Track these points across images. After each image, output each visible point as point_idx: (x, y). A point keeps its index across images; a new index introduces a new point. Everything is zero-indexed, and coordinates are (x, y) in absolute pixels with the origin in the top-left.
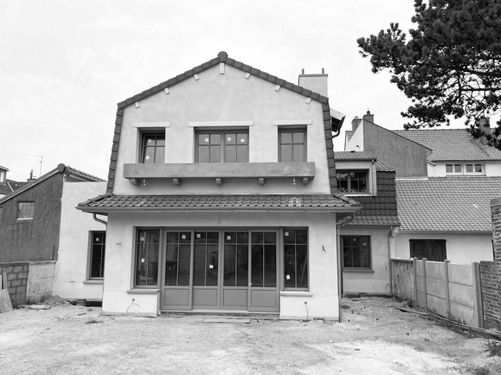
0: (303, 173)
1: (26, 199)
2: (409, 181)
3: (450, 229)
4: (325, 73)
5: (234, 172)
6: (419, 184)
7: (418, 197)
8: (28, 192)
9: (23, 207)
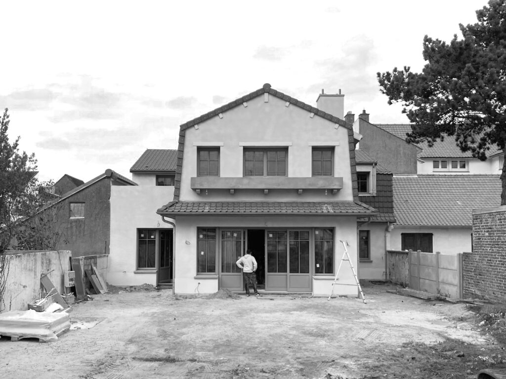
0: (333, 186)
1: (78, 201)
2: (400, 178)
3: (437, 224)
4: (342, 94)
5: (279, 185)
6: (410, 181)
7: (408, 193)
8: (78, 194)
9: (74, 207)
